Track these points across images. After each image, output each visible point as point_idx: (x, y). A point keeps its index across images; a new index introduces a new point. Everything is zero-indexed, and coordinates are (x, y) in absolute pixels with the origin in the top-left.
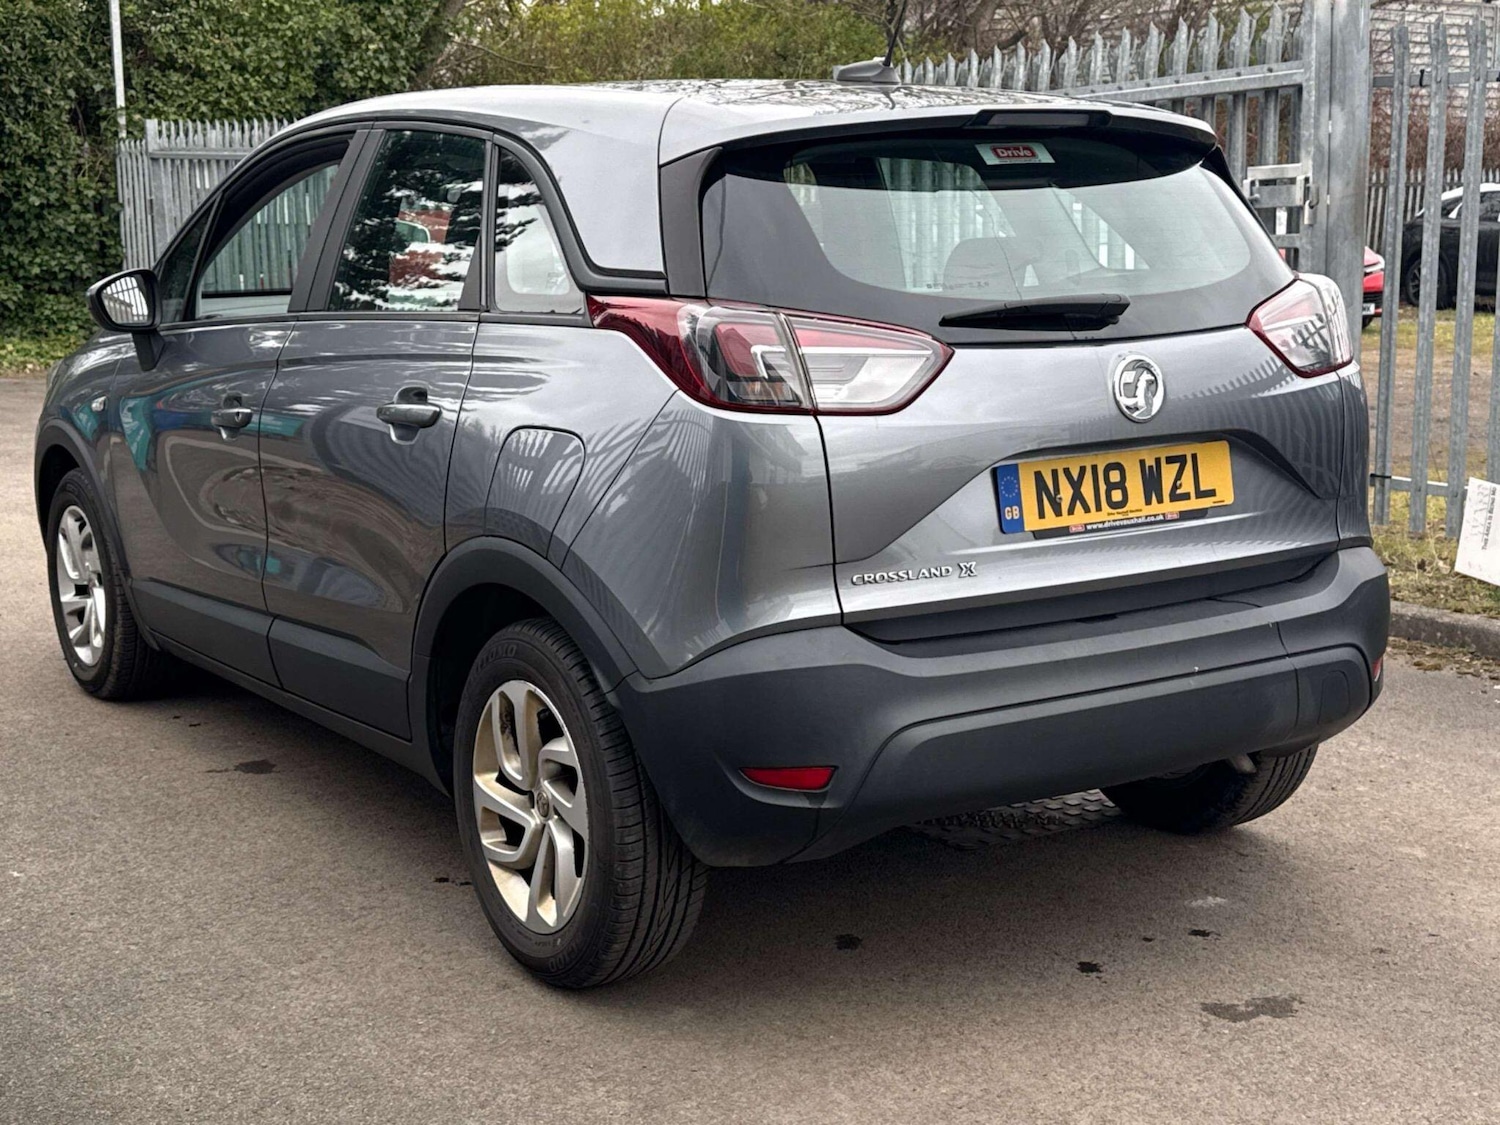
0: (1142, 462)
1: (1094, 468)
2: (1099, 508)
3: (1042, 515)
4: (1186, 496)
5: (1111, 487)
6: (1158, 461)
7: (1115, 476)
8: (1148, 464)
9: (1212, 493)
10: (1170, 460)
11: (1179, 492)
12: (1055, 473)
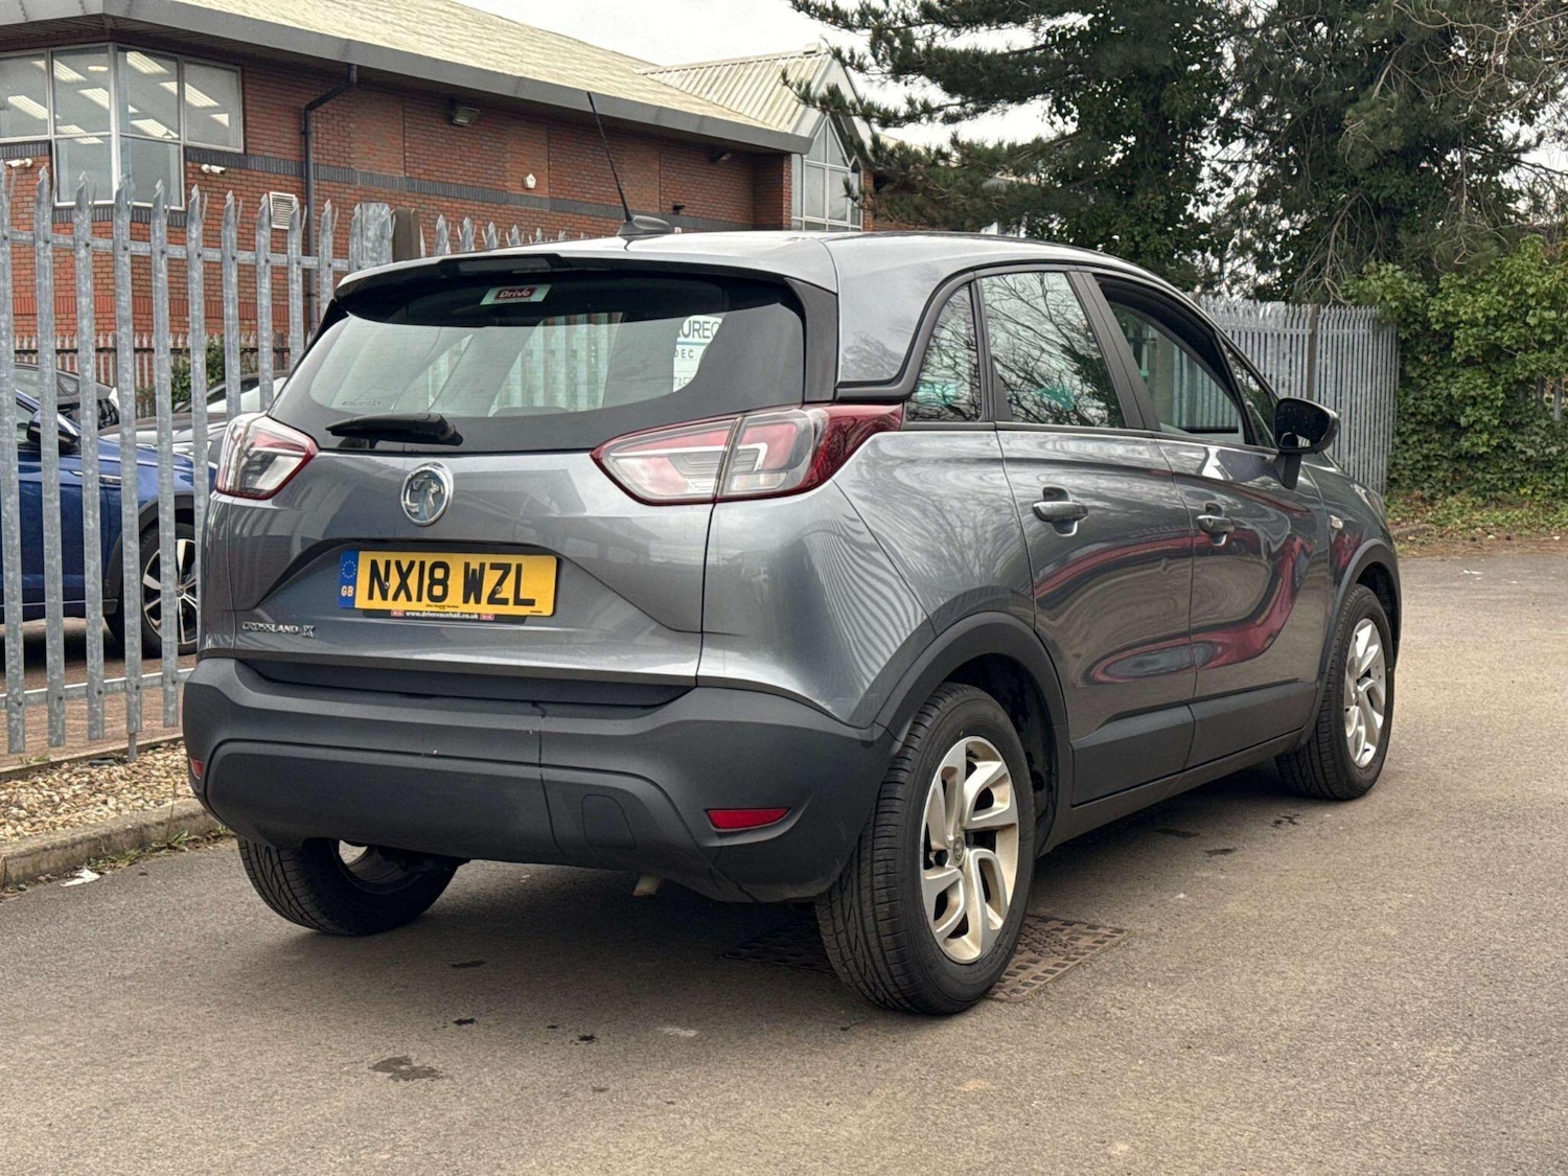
0: (467, 565)
1: (422, 564)
2: (419, 599)
3: (371, 597)
4: (505, 602)
5: (434, 582)
6: (482, 566)
7: (439, 574)
8: (472, 567)
9: (531, 603)
10: (494, 567)
11: (497, 596)
12: (388, 564)
